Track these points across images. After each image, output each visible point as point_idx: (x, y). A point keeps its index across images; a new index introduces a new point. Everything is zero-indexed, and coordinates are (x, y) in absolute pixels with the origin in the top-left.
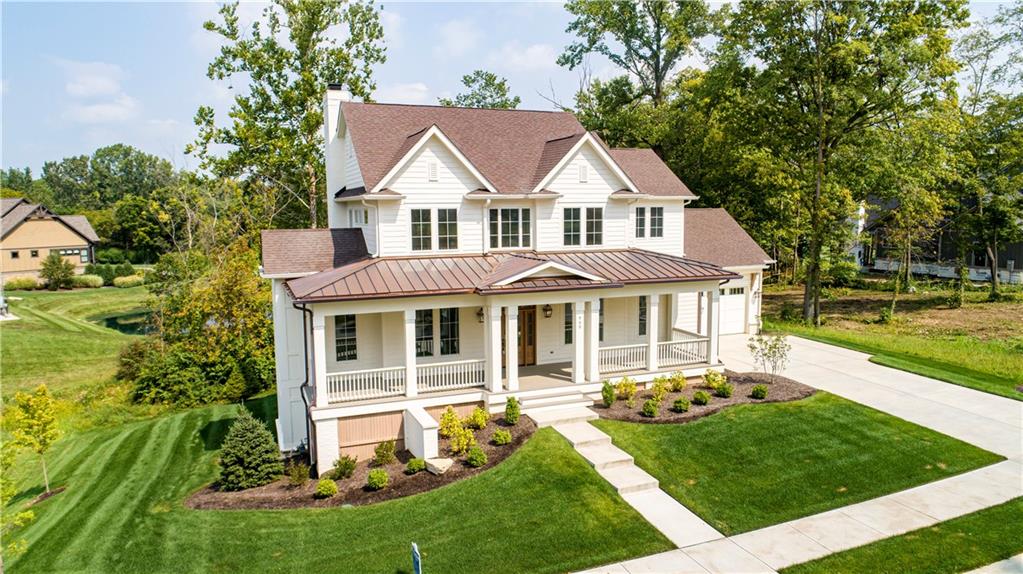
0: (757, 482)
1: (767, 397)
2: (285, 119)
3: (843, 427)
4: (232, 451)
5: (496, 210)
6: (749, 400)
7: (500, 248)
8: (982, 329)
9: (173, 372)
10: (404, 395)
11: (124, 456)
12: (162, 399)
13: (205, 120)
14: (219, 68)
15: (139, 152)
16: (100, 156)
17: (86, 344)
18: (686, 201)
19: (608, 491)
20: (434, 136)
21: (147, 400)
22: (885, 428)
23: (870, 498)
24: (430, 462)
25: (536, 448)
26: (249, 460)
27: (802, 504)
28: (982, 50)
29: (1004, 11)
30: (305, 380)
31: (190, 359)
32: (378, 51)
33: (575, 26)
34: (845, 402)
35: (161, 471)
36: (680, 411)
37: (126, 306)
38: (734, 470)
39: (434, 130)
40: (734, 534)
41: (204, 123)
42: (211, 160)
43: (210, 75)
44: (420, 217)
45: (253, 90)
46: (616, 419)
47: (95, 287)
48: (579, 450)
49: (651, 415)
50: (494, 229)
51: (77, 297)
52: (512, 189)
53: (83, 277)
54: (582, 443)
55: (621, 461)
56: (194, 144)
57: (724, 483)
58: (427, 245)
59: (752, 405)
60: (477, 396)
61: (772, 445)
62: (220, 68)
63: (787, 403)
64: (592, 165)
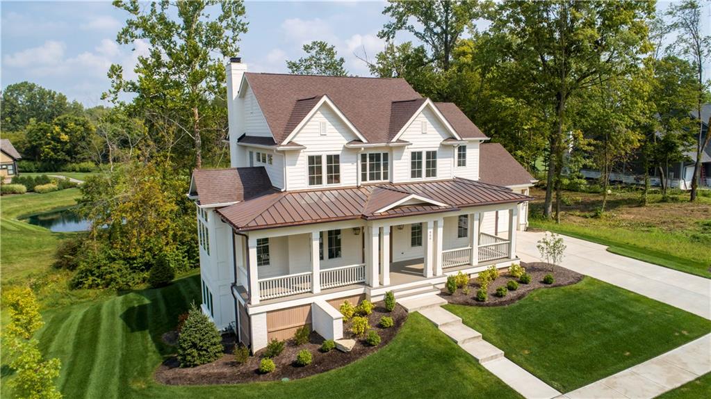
0: (573, 351)
1: (554, 283)
2: (174, 74)
3: (613, 305)
4: (188, 338)
5: (366, 155)
6: (543, 285)
7: (368, 181)
8: (664, 222)
9: (105, 265)
10: (310, 292)
11: (87, 335)
12: (98, 285)
13: (115, 74)
14: (124, 36)
15: (41, 88)
16: (11, 91)
17: (26, 241)
18: (481, 141)
19: (473, 362)
20: (325, 103)
21: (86, 286)
22: (640, 305)
23: (647, 359)
24: (339, 342)
25: (413, 330)
26: (201, 344)
27: (605, 366)
28: (658, 32)
29: (673, 7)
30: (234, 281)
31: (117, 254)
32: (243, 25)
33: (388, 10)
34: (605, 285)
35: (122, 349)
36: (501, 296)
37: (46, 207)
38: (554, 342)
39: (325, 99)
40: (568, 391)
41: (115, 77)
42: (121, 104)
43: (119, 40)
44: (314, 161)
45: (152, 52)
46: (460, 304)
47: (20, 193)
48: (442, 329)
49: (483, 300)
50: (364, 168)
51: (8, 201)
52: (377, 140)
53: (11, 186)
54: (443, 325)
55: (475, 337)
56: (108, 93)
57: (549, 353)
58: (319, 181)
59: (546, 289)
60: (360, 290)
61: (572, 321)
62: (126, 35)
63: (568, 287)
64: (430, 121)
